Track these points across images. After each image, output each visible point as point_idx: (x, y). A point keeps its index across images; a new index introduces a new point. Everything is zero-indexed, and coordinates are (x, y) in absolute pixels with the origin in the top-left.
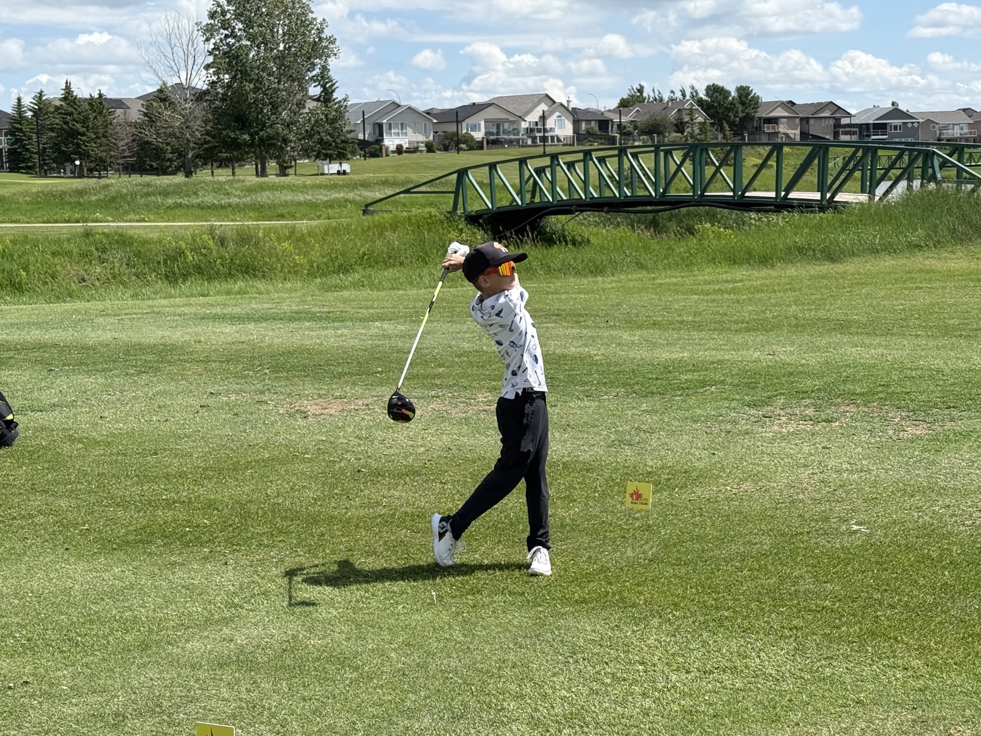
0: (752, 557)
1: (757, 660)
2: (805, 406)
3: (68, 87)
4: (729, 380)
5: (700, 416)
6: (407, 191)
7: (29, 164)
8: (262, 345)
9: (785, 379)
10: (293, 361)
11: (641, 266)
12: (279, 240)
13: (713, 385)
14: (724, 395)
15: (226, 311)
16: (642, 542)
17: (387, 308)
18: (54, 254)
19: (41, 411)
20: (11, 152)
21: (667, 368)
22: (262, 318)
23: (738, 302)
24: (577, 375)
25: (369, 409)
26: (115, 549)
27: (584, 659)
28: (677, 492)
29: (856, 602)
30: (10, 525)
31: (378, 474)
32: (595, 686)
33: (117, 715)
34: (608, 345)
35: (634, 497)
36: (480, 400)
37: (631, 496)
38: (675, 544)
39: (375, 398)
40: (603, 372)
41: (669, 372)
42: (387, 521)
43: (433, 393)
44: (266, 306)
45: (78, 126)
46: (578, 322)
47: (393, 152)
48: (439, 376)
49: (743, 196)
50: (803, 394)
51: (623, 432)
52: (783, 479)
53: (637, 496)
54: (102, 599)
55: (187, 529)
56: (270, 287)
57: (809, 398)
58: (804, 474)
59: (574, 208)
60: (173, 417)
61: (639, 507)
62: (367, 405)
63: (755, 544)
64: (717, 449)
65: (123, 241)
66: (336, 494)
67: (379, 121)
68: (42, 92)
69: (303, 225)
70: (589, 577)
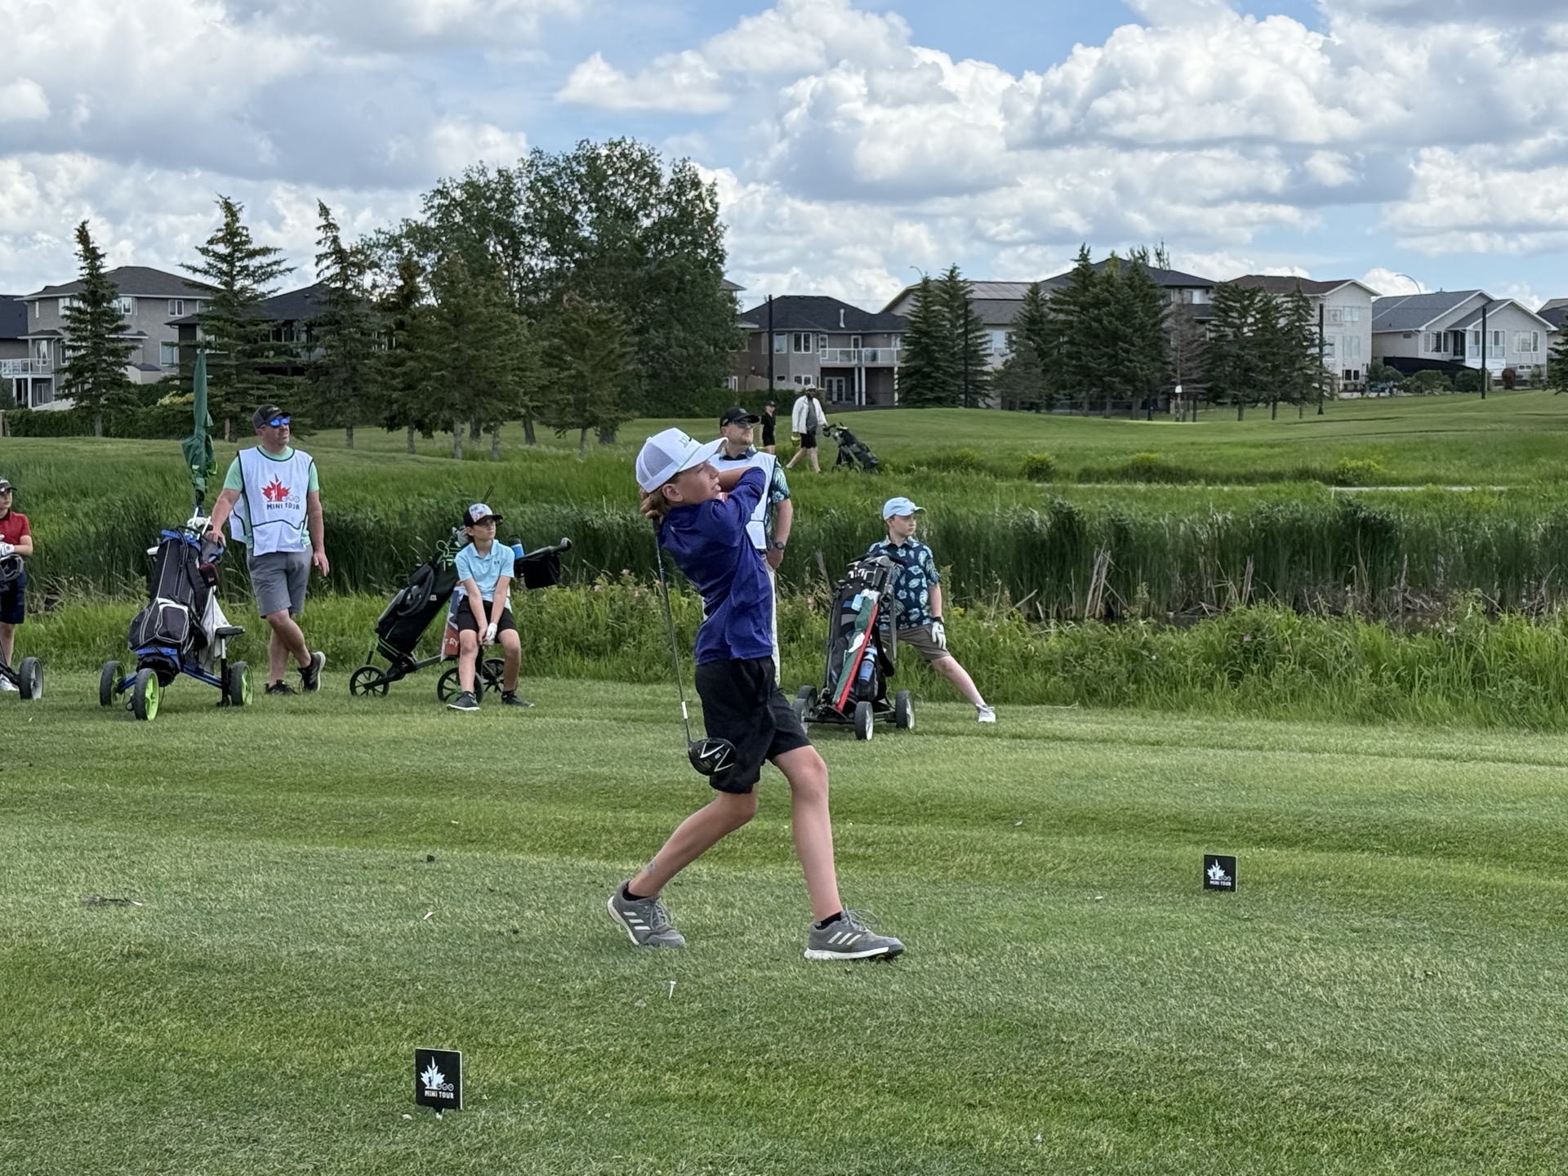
20: (905, 374)
47: (1497, 383)
68: (955, 268)
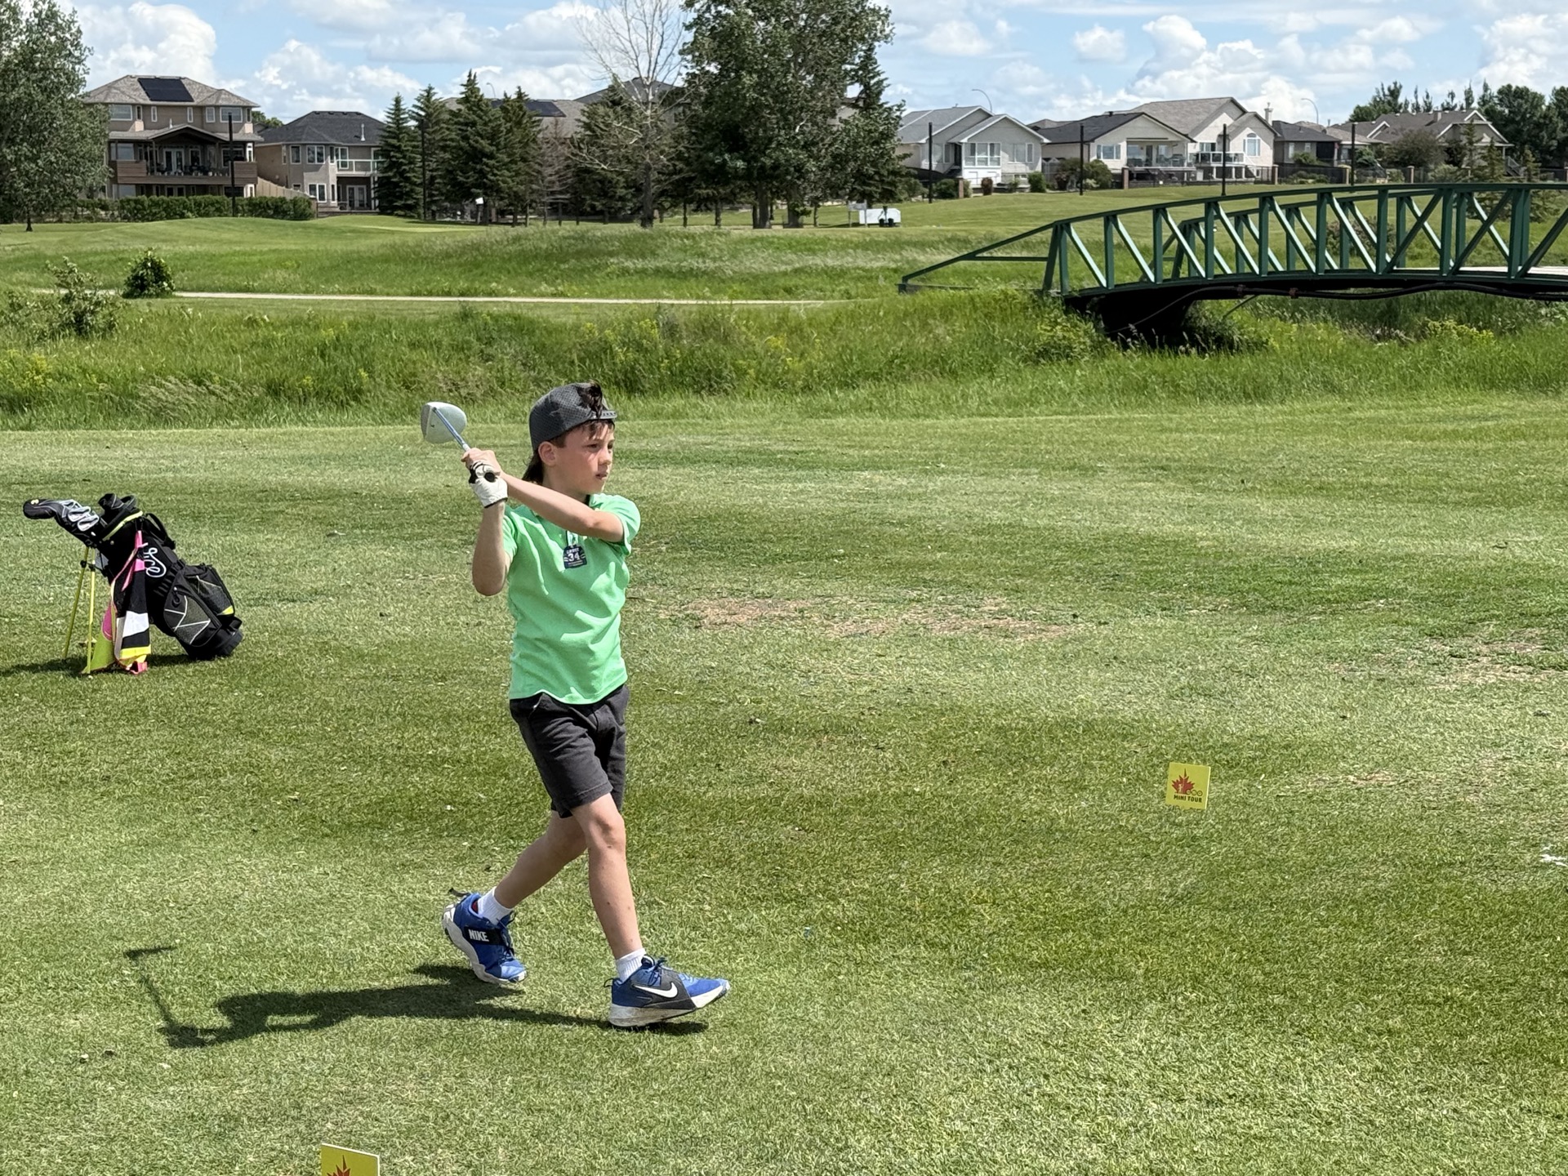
0: (1353, 902)
1: (1305, 1088)
2: (1528, 640)
3: (471, 84)
4: (1411, 589)
5: (1343, 649)
6: (971, 256)
7: (409, 202)
8: (670, 503)
9: (1508, 591)
10: (709, 533)
11: (1331, 388)
12: (761, 331)
13: (1382, 598)
14: (1395, 615)
15: (635, 446)
16: (1175, 866)
17: (894, 448)
18: (413, 346)
19: (294, 601)
20: (383, 183)
21: (1314, 565)
22: (688, 459)
23: (1476, 453)
24: (1158, 571)
25: (803, 617)
26: (327, 835)
27: (1011, 1067)
28: (1262, 781)
29: (1507, 991)
30: (181, 788)
31: (783, 727)
32: (1014, 1116)
33: (228, 1117)
34: (1230, 522)
35: (1181, 787)
36: (986, 609)
37: (1176, 785)
38: (1228, 873)
39: (818, 600)
40: (1205, 568)
41: (1316, 572)
42: (765, 808)
43: (914, 594)
44: (702, 439)
45: (484, 143)
46: (1193, 481)
47: (976, 190)
48: (934, 565)
49: (1524, 273)
50: (1531, 617)
51: (1205, 674)
52: (1448, 769)
53: (1185, 786)
54: (278, 918)
55: (449, 807)
56: (723, 409)
57: (1540, 625)
58: (1488, 759)
59: (1240, 288)
60: (491, 619)
61: (1187, 804)
62: (801, 611)
63: (1366, 878)
64: (1353, 710)
65: (520, 327)
66: (701, 759)
67: (955, 140)
68: (431, 88)
69: (800, 306)
70: (1065, 923)
